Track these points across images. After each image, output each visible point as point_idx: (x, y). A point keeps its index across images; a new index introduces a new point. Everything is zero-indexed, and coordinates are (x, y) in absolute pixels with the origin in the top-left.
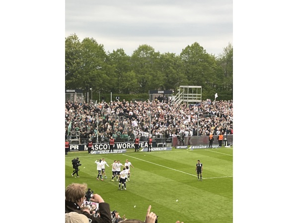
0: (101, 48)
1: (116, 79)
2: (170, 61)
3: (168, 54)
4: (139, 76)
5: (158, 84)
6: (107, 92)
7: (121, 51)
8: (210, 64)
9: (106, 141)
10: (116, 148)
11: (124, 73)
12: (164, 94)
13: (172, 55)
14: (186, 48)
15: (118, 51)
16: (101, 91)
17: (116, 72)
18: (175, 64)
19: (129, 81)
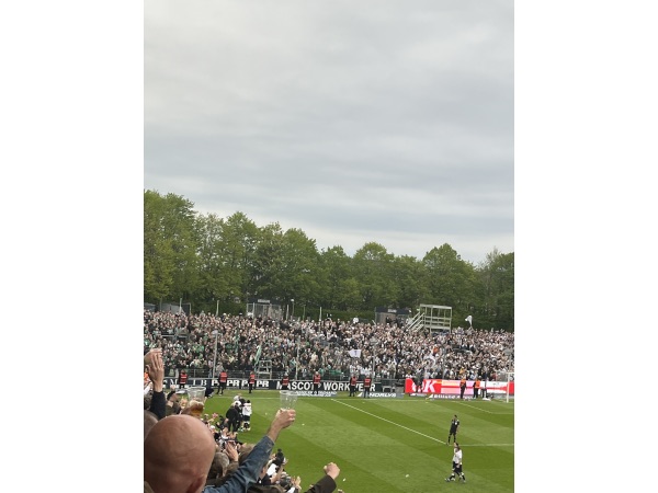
0: (312, 243)
1: (329, 288)
2: (409, 268)
3: (406, 257)
4: (364, 285)
5: (389, 300)
6: (315, 306)
7: (339, 249)
8: (466, 276)
9: (309, 377)
10: (322, 389)
11: (341, 280)
12: (396, 314)
13: (412, 259)
14: (432, 251)
15: (335, 248)
16: (307, 303)
17: (329, 278)
18: (415, 272)
19: (348, 292)
